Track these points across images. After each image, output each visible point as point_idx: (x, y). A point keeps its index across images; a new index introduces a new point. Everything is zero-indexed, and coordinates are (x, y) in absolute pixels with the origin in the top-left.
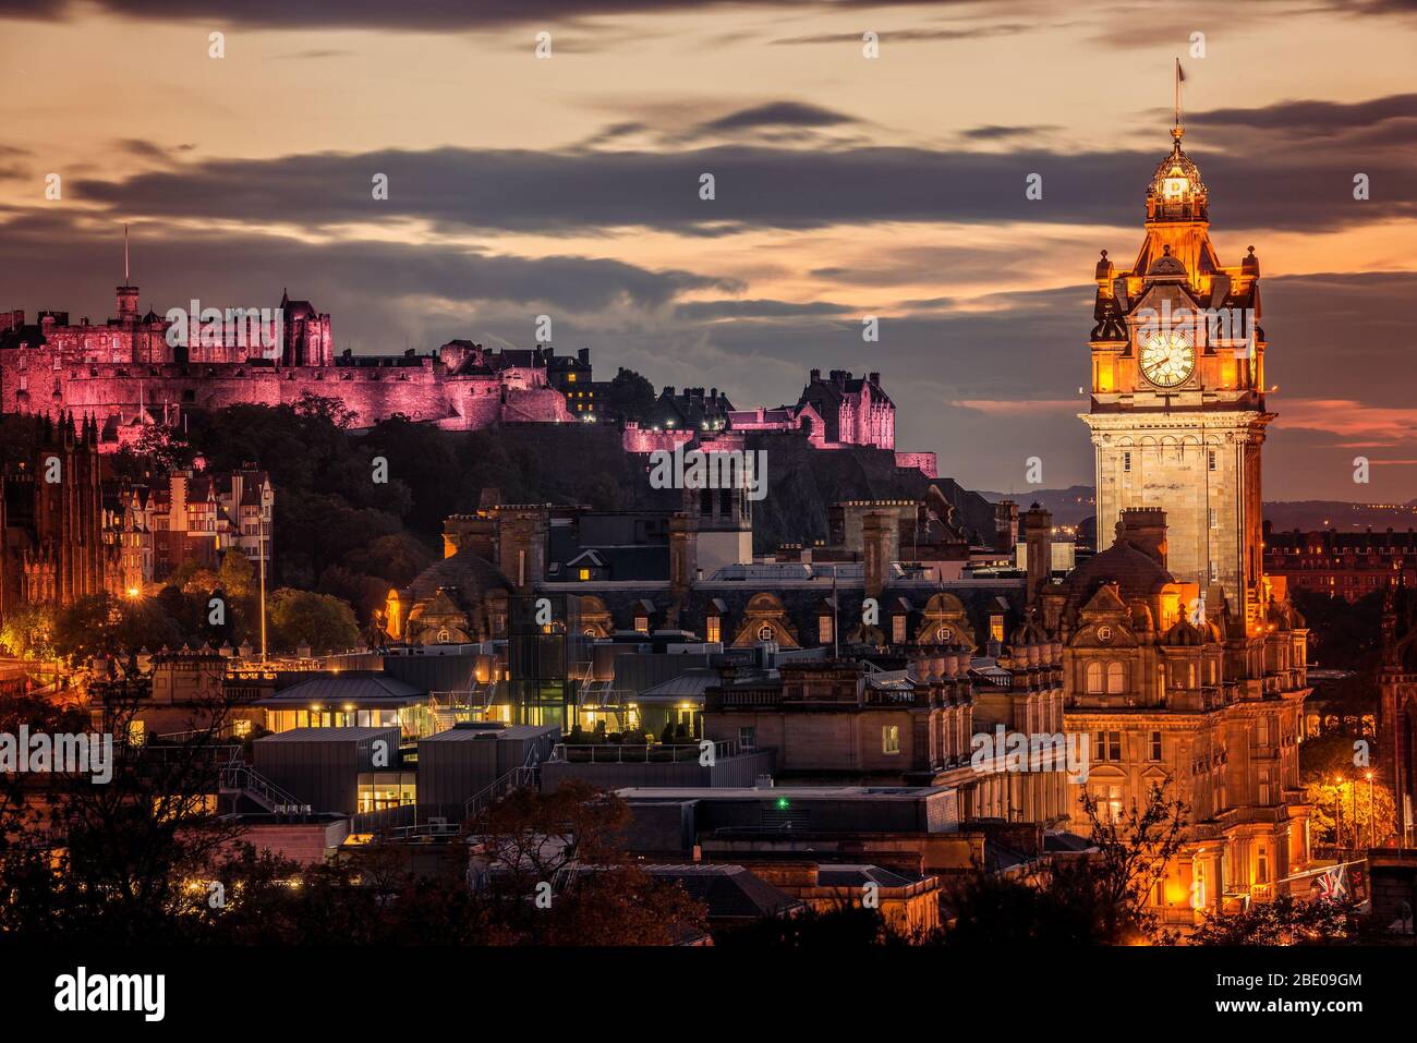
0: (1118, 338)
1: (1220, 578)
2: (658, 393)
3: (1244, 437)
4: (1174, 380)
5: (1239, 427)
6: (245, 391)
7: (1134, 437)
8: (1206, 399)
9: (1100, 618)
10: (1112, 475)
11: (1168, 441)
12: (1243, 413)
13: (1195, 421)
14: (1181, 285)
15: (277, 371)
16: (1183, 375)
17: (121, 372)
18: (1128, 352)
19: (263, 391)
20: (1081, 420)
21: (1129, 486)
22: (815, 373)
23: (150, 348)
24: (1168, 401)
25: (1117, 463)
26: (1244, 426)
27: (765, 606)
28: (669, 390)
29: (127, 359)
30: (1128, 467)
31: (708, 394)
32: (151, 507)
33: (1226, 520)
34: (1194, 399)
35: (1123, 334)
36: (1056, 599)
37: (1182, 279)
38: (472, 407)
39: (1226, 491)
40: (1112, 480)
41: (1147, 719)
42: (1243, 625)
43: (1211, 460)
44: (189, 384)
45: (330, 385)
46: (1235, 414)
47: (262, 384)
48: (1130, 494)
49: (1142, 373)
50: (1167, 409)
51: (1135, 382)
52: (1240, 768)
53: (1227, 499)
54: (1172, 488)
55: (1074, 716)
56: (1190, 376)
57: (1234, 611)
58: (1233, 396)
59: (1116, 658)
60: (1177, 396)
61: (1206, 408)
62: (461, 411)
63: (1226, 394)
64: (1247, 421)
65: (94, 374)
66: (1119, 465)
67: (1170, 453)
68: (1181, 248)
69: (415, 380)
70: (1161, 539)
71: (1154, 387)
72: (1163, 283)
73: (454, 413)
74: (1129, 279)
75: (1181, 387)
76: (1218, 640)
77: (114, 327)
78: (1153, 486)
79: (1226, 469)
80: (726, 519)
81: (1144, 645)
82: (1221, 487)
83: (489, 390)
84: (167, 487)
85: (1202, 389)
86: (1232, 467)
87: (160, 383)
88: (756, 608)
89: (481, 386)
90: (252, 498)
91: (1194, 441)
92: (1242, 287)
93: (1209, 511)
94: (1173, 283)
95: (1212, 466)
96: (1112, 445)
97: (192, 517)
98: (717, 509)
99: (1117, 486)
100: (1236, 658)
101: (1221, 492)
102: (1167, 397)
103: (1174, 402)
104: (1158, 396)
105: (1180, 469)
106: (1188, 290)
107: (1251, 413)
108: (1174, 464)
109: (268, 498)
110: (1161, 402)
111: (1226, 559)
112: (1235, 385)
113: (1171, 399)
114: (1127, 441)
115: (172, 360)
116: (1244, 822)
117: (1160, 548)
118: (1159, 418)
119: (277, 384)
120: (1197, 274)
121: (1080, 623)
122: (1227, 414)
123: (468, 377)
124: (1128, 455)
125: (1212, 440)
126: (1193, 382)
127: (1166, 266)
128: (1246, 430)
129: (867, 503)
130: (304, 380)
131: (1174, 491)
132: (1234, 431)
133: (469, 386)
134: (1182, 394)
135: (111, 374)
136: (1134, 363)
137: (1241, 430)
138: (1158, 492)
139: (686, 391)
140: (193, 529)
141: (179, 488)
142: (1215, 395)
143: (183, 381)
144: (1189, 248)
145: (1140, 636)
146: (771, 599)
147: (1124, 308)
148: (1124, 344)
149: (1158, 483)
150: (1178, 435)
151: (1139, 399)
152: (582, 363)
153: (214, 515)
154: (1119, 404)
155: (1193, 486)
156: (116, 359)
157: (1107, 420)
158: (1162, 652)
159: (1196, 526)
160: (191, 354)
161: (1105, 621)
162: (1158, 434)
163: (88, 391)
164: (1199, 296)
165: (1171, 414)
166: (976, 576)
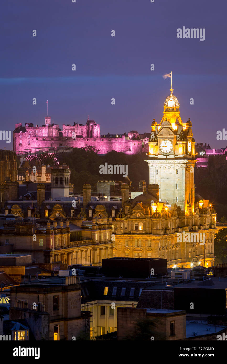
0: (155, 141)
1: (179, 201)
3: (185, 166)
4: (168, 152)
5: (183, 163)
6: (75, 144)
7: (159, 166)
8: (176, 156)
9: (137, 211)
10: (153, 175)
11: (167, 167)
12: (184, 160)
13: (173, 162)
14: (169, 128)
15: (84, 139)
16: (170, 150)
17: (44, 139)
18: (157, 145)
19: (80, 144)
20: (146, 161)
21: (157, 178)
23: (53, 133)
24: (166, 157)
25: (154, 172)
26: (185, 163)
27: (58, 208)
29: (46, 135)
30: (157, 173)
31: (204, 145)
33: (180, 187)
34: (173, 156)
35: (156, 140)
36: (127, 207)
37: (170, 127)
38: (134, 148)
39: (180, 179)
40: (153, 176)
41: (148, 236)
42: (184, 213)
43: (177, 172)
44: (61, 142)
45: (98, 142)
46: (182, 160)
47: (80, 142)
48: (157, 180)
49: (160, 150)
50: (166, 159)
51: (159, 152)
52: (183, 249)
53: (180, 181)
54: (167, 178)
55: (130, 236)
56: (172, 151)
57: (182, 209)
58: (182, 156)
59: (141, 221)
60: (169, 155)
61: (175, 159)
62: (131, 149)
63: (180, 155)
64: (186, 162)
65: (37, 139)
66: (155, 173)
67: (167, 170)
68: (171, 119)
69: (120, 141)
70: (157, 191)
71: (163, 153)
72: (165, 127)
73: (130, 150)
74: (158, 126)
75: (169, 153)
76: (170, 217)
77: (43, 127)
78: (163, 178)
79: (180, 174)
80: (61, 185)
81: (148, 218)
82: (179, 178)
83: (139, 144)
84: (41, 170)
85: (175, 154)
86: (182, 174)
87: (54, 142)
88: (55, 208)
89: (136, 143)
91: (172, 167)
92: (186, 129)
93: (176, 184)
94: (168, 127)
95: (177, 173)
96: (153, 168)
97: (47, 177)
98: (59, 183)
99: (155, 178)
100: (182, 221)
101: (179, 180)
102: (166, 156)
103: (168, 157)
104: (164, 156)
105: (169, 174)
106: (171, 130)
107: (186, 160)
108: (168, 173)
110: (165, 157)
111: (180, 196)
112: (182, 153)
113: (167, 156)
114: (157, 167)
115: (59, 136)
116: (183, 262)
117: (157, 194)
118: (164, 161)
119: (84, 142)
120: (175, 125)
121: (133, 213)
122: (180, 160)
123: (133, 141)
124: (157, 170)
125: (177, 167)
126: (172, 152)
127: (166, 123)
128: (185, 164)
129: (103, 181)
130: (91, 141)
131: (168, 179)
132: (182, 164)
133: (134, 143)
134: (170, 155)
135: (41, 139)
136: (158, 147)
137: (184, 164)
138: (164, 180)
140: (47, 180)
141: (44, 170)
142: (178, 155)
143: (59, 141)
144: (173, 119)
145: (147, 216)
146: (59, 206)
147: (157, 133)
148: (156, 143)
149: (165, 177)
150: (169, 165)
151: (160, 156)
154: (155, 157)
155: (172, 178)
156: (44, 135)
157: (152, 161)
158: (151, 220)
159: (173, 188)
160: (63, 134)
161: (138, 212)
162: (164, 165)
163: (36, 144)
164: (174, 131)
165: (167, 160)
166: (113, 200)
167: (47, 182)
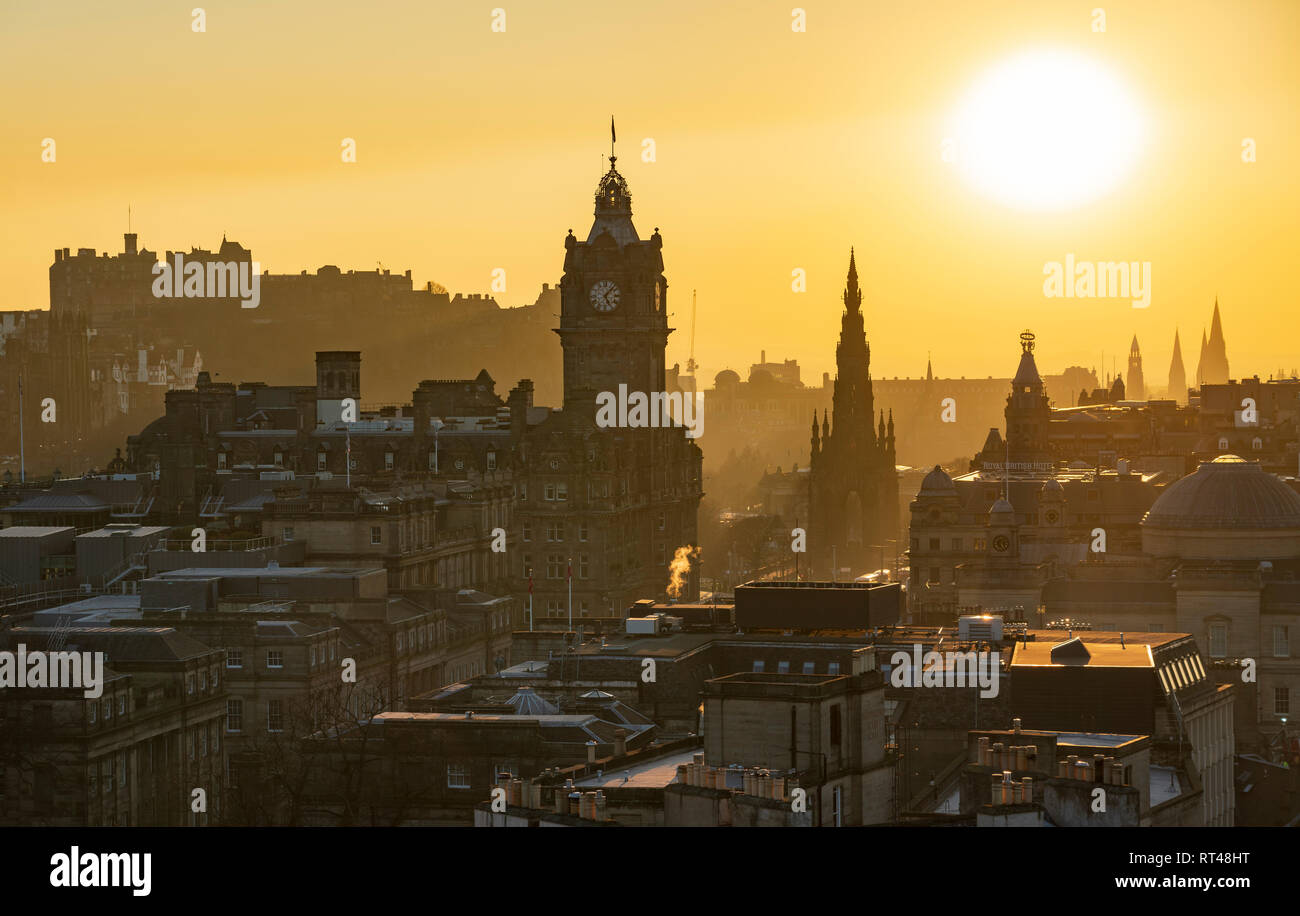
2: (452, 298)
8: (628, 321)
14: (613, 251)
24: (605, 322)
28: (459, 296)
30: (581, 361)
31: (483, 297)
32: (126, 368)
34: (620, 320)
35: (578, 281)
37: (614, 248)
39: (639, 376)
40: (572, 369)
48: (583, 378)
49: (589, 305)
51: (585, 310)
53: (639, 381)
55: (535, 514)
56: (618, 306)
59: (561, 479)
60: (611, 319)
61: (628, 326)
67: (607, 353)
68: (613, 229)
71: (596, 313)
72: (602, 251)
75: (612, 313)
78: (596, 373)
80: (342, 392)
81: (578, 470)
82: (636, 373)
84: (137, 356)
85: (626, 315)
86: (642, 362)
90: (188, 362)
91: (621, 346)
94: (608, 251)
96: (572, 348)
98: (337, 386)
99: (575, 373)
101: (636, 376)
102: (605, 319)
104: (598, 319)
105: (612, 362)
106: (618, 255)
108: (609, 359)
109: (199, 363)
110: (601, 322)
113: (608, 321)
121: (540, 459)
124: (581, 354)
125: (632, 345)
126: (619, 310)
131: (609, 376)
132: (643, 340)
135: (119, 286)
136: (585, 298)
138: (599, 377)
139: (470, 296)
140: (152, 381)
141: (142, 358)
144: (618, 229)
145: (576, 466)
148: (579, 287)
151: (588, 320)
152: (407, 279)
153: (165, 372)
158: (588, 475)
161: (555, 456)
167: (150, 384)
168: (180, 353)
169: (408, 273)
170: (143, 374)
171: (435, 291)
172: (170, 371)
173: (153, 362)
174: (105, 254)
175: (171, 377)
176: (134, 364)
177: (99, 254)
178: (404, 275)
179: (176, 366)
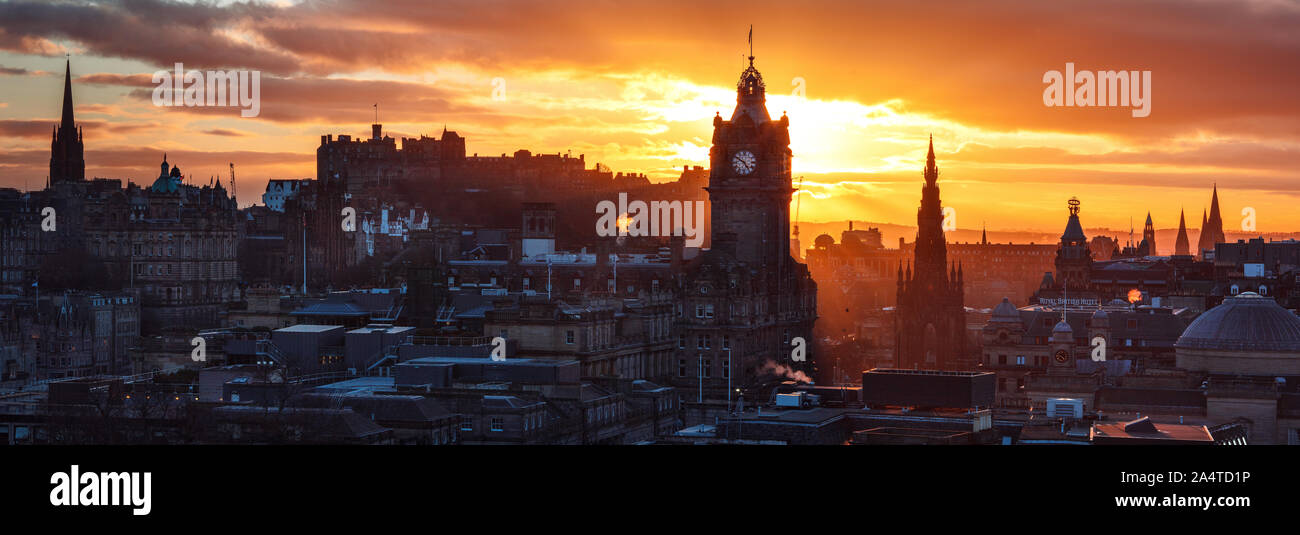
2: (614, 176)
19: (433, 172)
22: (686, 167)
28: (620, 174)
31: (638, 175)
32: (373, 223)
45: (463, 169)
55: (688, 328)
59: (710, 301)
81: (722, 295)
84: (380, 214)
90: (418, 220)
97: (391, 227)
109: (425, 221)
119: (439, 169)
121: (694, 285)
139: (628, 174)
140: (391, 232)
141: (385, 215)
145: (721, 291)
152: (581, 161)
153: (401, 226)
158: (731, 299)
161: (705, 284)
167: (390, 235)
168: (412, 212)
169: (582, 156)
170: (385, 228)
171: (602, 170)
172: (404, 226)
173: (392, 218)
174: (358, 139)
175: (405, 230)
176: (378, 221)
177: (353, 139)
178: (579, 158)
179: (409, 222)
